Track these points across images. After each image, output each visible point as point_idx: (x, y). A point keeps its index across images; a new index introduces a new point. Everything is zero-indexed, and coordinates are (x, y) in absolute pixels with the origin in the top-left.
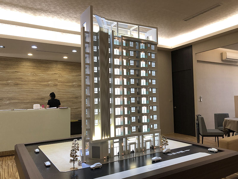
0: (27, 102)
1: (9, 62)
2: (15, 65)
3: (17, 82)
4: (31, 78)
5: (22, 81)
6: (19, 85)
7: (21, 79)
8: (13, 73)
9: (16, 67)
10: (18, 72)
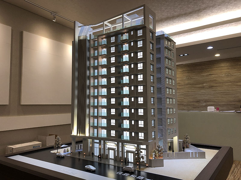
0: (222, 105)
1: (203, 66)
2: (209, 68)
3: (212, 84)
4: (226, 79)
5: (216, 83)
6: (213, 88)
7: (215, 80)
8: (207, 76)
9: (210, 70)
10: (212, 75)
